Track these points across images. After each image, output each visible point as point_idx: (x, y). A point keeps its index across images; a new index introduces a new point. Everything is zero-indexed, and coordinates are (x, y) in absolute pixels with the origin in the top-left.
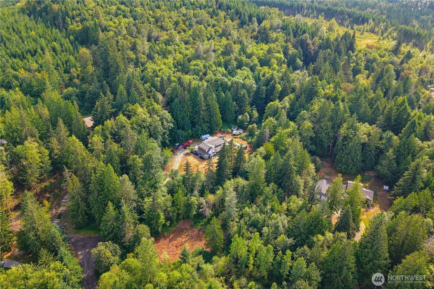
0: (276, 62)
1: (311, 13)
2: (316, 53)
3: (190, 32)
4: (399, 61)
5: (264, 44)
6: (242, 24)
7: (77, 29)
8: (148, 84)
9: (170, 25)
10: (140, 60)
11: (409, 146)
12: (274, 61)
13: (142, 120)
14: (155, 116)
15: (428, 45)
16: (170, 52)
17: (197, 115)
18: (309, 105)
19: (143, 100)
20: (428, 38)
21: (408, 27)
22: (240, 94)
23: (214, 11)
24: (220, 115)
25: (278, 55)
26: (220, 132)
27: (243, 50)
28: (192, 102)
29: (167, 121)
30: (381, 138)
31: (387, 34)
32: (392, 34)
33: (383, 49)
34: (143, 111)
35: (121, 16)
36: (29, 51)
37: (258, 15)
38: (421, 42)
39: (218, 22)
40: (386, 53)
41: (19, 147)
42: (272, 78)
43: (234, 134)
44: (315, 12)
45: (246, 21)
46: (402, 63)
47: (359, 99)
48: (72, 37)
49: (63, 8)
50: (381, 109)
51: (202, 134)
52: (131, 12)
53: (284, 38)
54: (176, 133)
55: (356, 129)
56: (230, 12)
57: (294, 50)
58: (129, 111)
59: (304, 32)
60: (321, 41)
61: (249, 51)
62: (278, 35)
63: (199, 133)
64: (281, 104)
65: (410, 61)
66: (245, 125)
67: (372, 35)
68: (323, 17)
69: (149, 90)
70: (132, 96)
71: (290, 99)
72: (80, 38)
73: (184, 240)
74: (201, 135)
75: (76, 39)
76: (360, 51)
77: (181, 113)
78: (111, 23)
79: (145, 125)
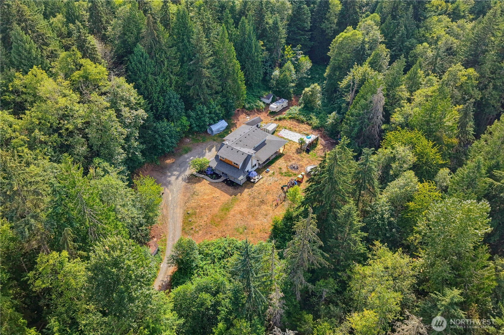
8: (59, 16)
13: (61, 112)
14: (94, 96)
17: (193, 81)
19: (53, 55)
22: (268, 24)
24: (241, 75)
26: (243, 112)
28: (178, 49)
29: (128, 104)
34: (55, 86)
43: (272, 110)
51: (212, 122)
54: (155, 130)
58: (16, 92)
63: (204, 121)
69: (64, 30)
70: (17, 49)
71: (375, 22)
74: (210, 124)
77: (156, 80)
79: (71, 127)
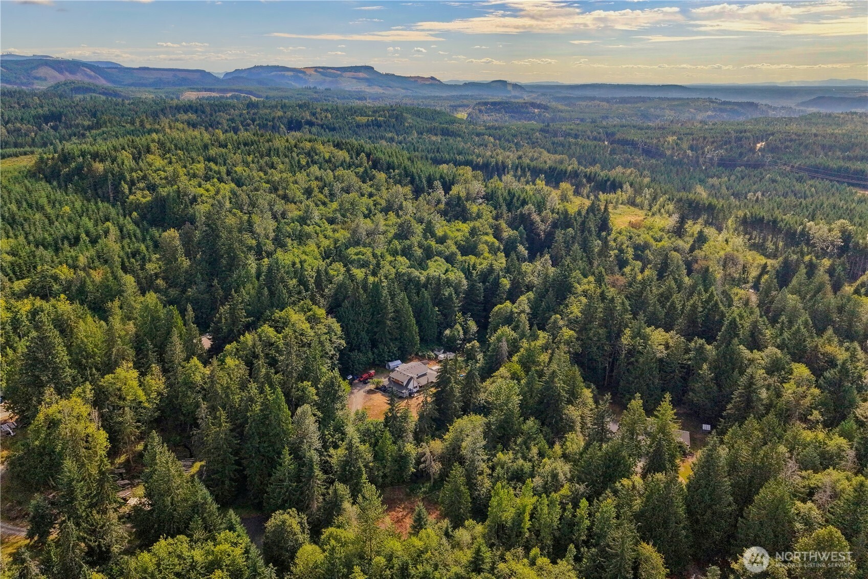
0: (487, 249)
1: (521, 176)
2: (550, 235)
3: (335, 205)
4: (687, 247)
5: (461, 223)
6: (417, 192)
7: (144, 200)
9: (299, 195)
10: (264, 248)
11: (731, 358)
12: (482, 247)
15: (730, 222)
16: (309, 236)
17: (379, 328)
18: (562, 307)
20: (727, 212)
21: (691, 195)
22: (444, 295)
23: (366, 171)
24: (416, 328)
25: (486, 238)
26: (416, 358)
27: (429, 230)
28: (371, 306)
29: (336, 335)
30: (687, 351)
31: (657, 206)
32: (666, 207)
33: (656, 229)
35: (216, 180)
36: (65, 237)
37: (441, 177)
38: (717, 218)
39: (378, 190)
40: (663, 235)
41: (108, 377)
42: (491, 270)
43: (440, 359)
44: (528, 174)
45: (424, 187)
46: (692, 249)
47: (642, 293)
48: (135, 214)
49: (117, 169)
50: (679, 307)
51: (389, 359)
52: (228, 173)
53: (491, 212)
54: (349, 357)
55: (646, 338)
56: (393, 174)
57: (511, 232)
59: (524, 203)
60: (555, 215)
61: (440, 233)
62: (481, 208)
63: (384, 358)
64: (515, 307)
65: (705, 247)
66: (458, 344)
67: (632, 208)
68: (544, 182)
71: (528, 299)
72: (149, 216)
73: (400, 515)
74: (388, 361)
75: (143, 217)
76: (620, 233)
77: (354, 325)
78: (201, 191)
